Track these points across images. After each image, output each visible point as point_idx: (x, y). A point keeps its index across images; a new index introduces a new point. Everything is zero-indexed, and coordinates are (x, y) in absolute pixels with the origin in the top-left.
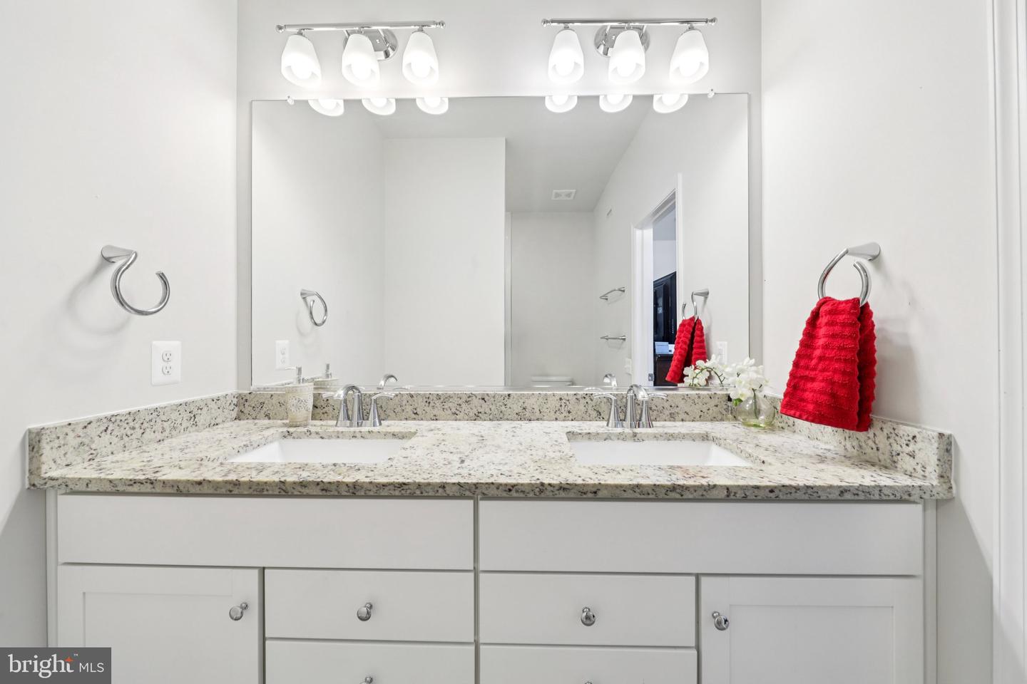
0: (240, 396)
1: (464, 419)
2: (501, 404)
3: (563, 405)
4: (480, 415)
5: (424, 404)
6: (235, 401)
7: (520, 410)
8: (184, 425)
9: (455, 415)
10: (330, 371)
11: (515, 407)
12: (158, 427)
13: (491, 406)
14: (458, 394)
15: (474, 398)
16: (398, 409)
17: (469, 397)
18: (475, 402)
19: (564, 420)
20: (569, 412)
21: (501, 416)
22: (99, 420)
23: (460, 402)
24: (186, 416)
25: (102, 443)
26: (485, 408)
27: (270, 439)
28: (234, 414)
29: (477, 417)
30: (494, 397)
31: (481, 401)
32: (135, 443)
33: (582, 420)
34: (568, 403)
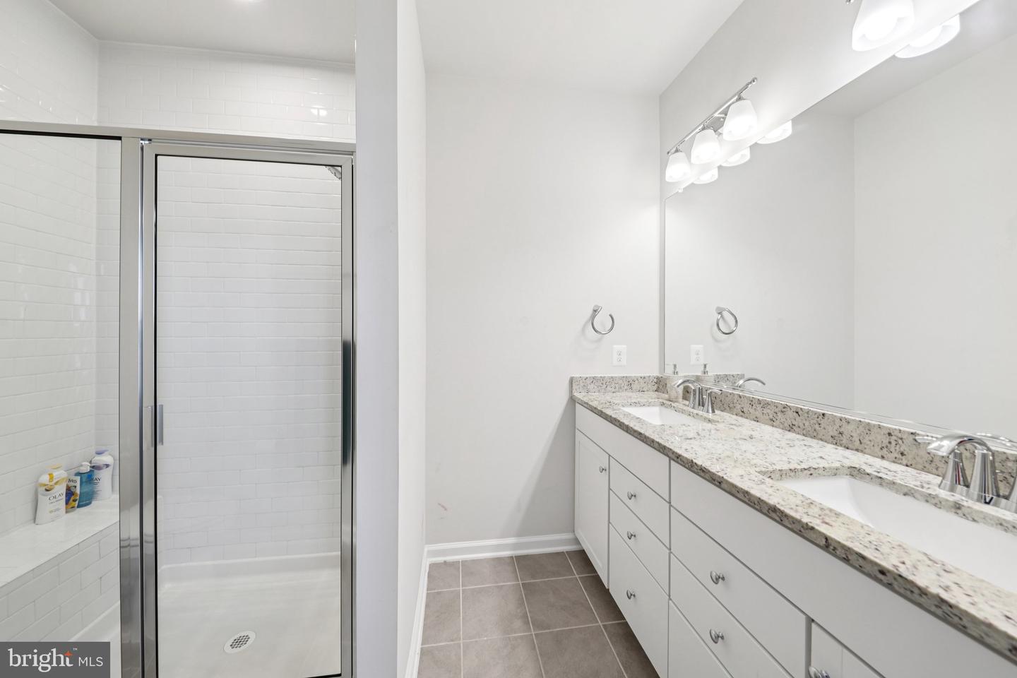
0: (658, 378)
1: (779, 427)
2: (815, 421)
3: (894, 443)
4: (794, 427)
5: (748, 405)
6: (655, 380)
7: (835, 433)
8: (626, 387)
9: (772, 422)
10: (707, 369)
11: (830, 428)
12: (613, 385)
13: (805, 422)
14: (775, 403)
15: (788, 409)
16: (731, 405)
17: (784, 408)
18: (790, 414)
19: (894, 462)
20: (902, 454)
21: (815, 434)
22: (590, 378)
23: (777, 410)
24: (627, 383)
25: (591, 387)
26: (798, 421)
27: (652, 403)
28: (655, 388)
29: (791, 428)
30: (808, 413)
31: (795, 414)
32: (603, 391)
33: (923, 470)
34: (900, 442)
